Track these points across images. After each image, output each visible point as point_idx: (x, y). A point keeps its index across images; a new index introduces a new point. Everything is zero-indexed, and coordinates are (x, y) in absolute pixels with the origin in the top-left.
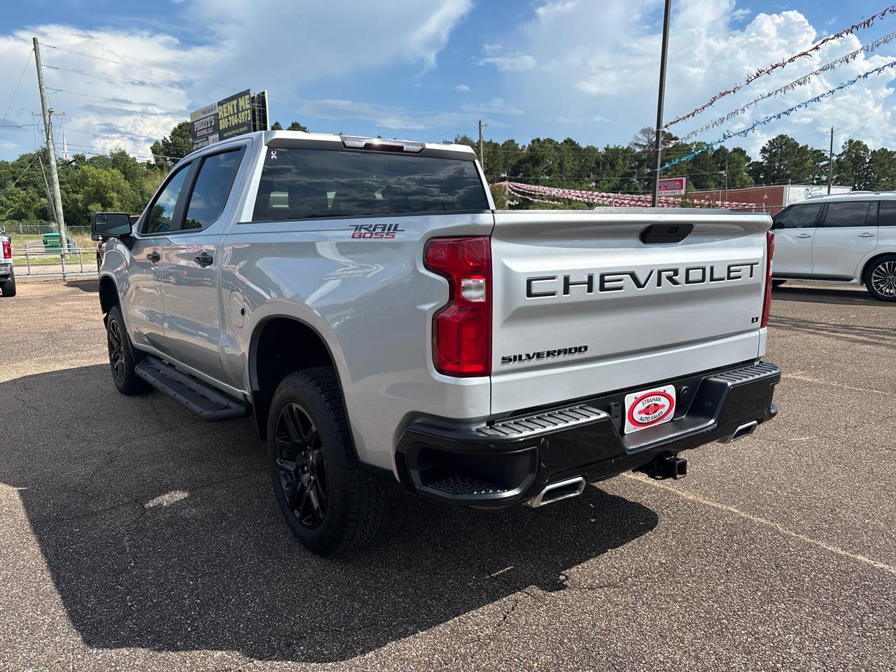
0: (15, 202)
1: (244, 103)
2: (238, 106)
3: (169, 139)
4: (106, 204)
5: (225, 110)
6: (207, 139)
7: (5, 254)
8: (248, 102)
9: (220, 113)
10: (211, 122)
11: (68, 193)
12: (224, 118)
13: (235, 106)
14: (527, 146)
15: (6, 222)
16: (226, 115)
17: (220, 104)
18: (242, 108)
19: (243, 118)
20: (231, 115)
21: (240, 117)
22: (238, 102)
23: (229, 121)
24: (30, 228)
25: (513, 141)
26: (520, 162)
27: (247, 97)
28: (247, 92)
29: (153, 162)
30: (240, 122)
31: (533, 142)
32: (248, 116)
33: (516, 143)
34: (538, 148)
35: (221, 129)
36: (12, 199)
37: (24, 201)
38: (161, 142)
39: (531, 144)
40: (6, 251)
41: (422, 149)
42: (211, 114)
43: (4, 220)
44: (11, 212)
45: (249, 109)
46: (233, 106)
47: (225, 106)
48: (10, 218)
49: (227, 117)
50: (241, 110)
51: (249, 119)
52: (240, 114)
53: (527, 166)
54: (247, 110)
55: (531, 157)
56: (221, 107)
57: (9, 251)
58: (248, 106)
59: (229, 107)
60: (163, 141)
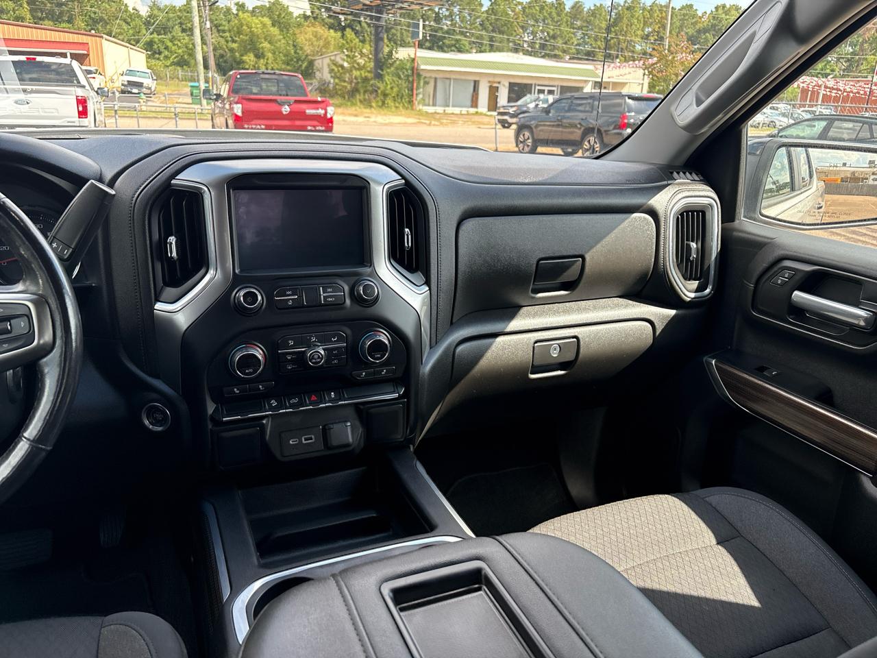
0: (179, 48)
4: (259, 55)
7: (79, 112)
11: (227, 42)
14: (708, 12)
15: (170, 68)
24: (192, 76)
25: (691, 6)
26: (699, 31)
29: (309, 13)
31: (717, 8)
33: (695, 8)
34: (723, 16)
36: (177, 45)
37: (186, 47)
39: (714, 10)
40: (81, 109)
43: (168, 66)
44: (175, 58)
48: (173, 64)
53: (706, 37)
55: (714, 26)
57: (85, 108)
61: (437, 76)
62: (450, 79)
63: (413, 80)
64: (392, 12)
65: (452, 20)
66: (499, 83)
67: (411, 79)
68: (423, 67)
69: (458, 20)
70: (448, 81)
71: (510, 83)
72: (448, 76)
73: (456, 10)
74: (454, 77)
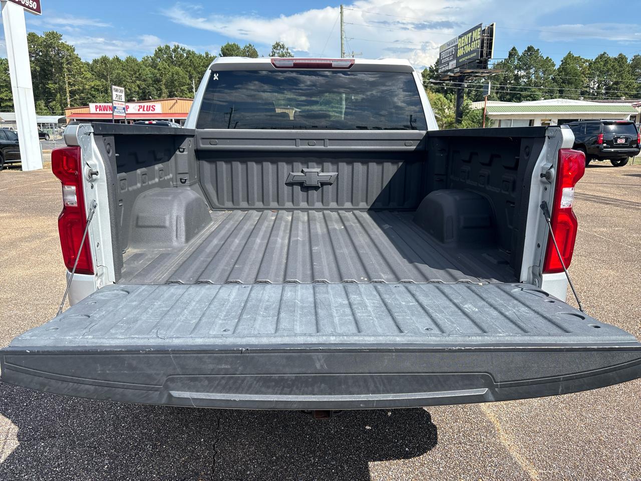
1: (477, 35)
2: (472, 38)
3: (434, 66)
5: (463, 41)
6: (448, 65)
8: (479, 33)
9: (459, 44)
10: (452, 51)
12: (461, 48)
13: (470, 38)
16: (463, 45)
17: (460, 37)
18: (475, 39)
19: (474, 46)
20: (466, 45)
21: (472, 46)
22: (472, 35)
23: (464, 50)
27: (479, 29)
28: (480, 26)
30: (472, 50)
32: (478, 45)
35: (458, 56)
38: (428, 69)
41: (352, 65)
42: (452, 46)
45: (479, 39)
46: (468, 37)
47: (463, 38)
49: (463, 47)
50: (473, 40)
51: (478, 47)
52: (472, 44)
54: (478, 40)
56: (460, 39)
58: (479, 37)
59: (466, 39)
60: (430, 68)
61: (501, 119)
62: (511, 120)
63: (483, 122)
64: (470, 79)
65: (529, 78)
66: (550, 120)
67: (481, 121)
68: (490, 113)
69: (533, 77)
70: (510, 121)
71: (559, 120)
72: (509, 118)
73: (532, 71)
74: (514, 119)
